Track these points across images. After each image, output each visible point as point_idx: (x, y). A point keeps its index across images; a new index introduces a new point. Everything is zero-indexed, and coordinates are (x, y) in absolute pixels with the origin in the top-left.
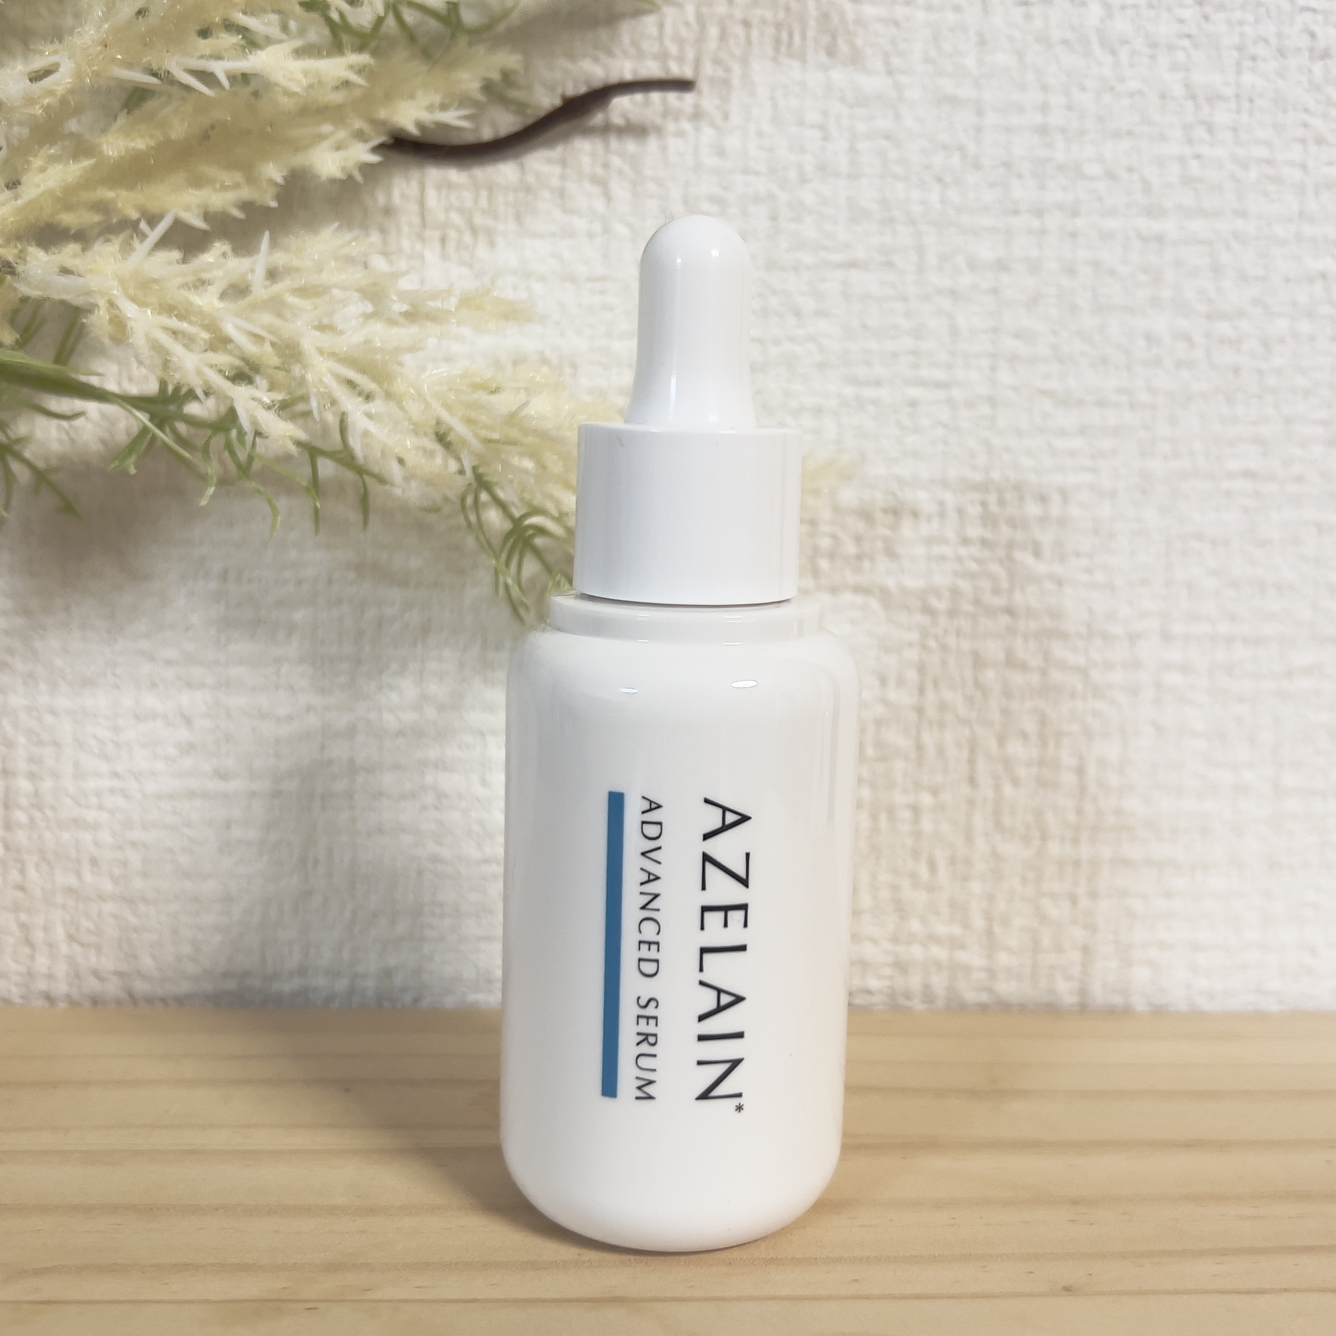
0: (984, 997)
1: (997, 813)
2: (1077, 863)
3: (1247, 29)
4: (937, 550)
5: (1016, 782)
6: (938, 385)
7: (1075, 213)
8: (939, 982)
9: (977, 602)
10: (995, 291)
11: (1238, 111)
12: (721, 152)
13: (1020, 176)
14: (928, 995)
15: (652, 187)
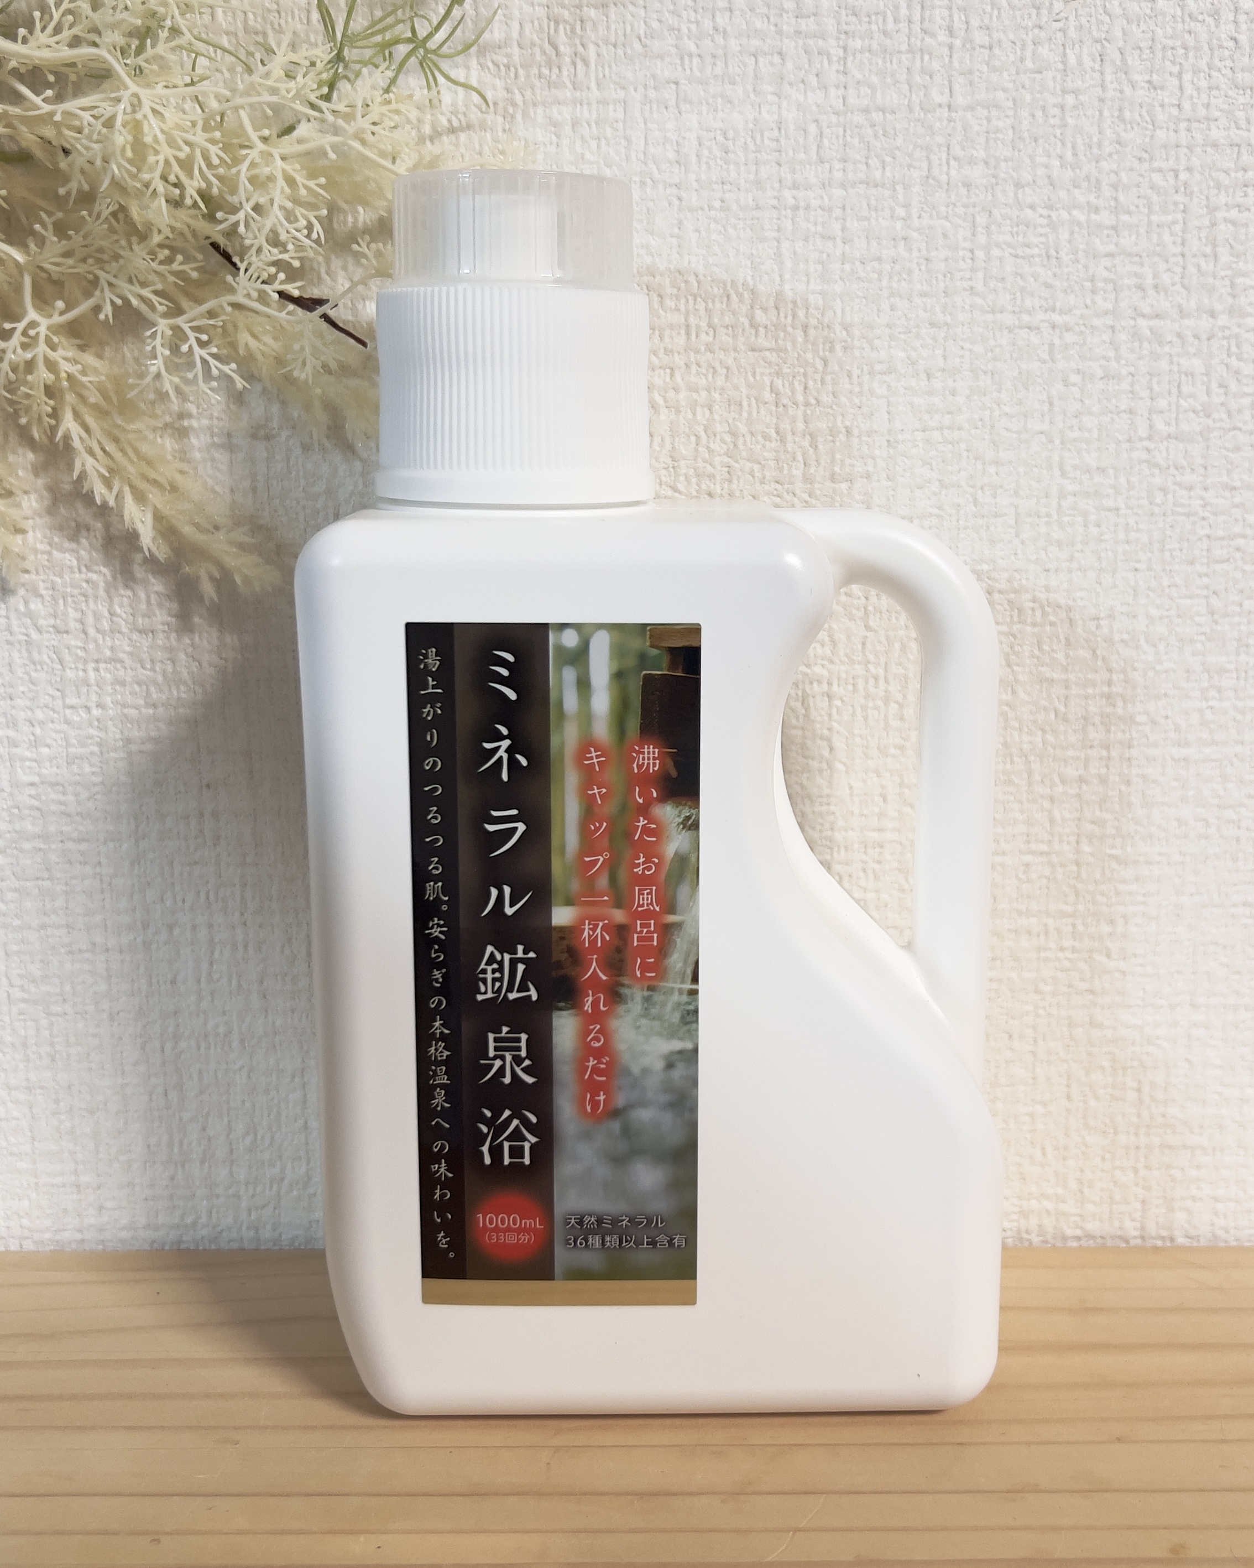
0: (1078, 1232)
1: (1084, 1117)
2: (1138, 1148)
3: (1243, 628)
4: (1043, 954)
5: (1097, 1098)
6: (1042, 853)
7: (1130, 747)
8: (1049, 1223)
9: (1069, 986)
10: (1078, 796)
11: (1238, 678)
12: (902, 719)
13: (1094, 724)
14: (1041, 1232)
15: (858, 740)
